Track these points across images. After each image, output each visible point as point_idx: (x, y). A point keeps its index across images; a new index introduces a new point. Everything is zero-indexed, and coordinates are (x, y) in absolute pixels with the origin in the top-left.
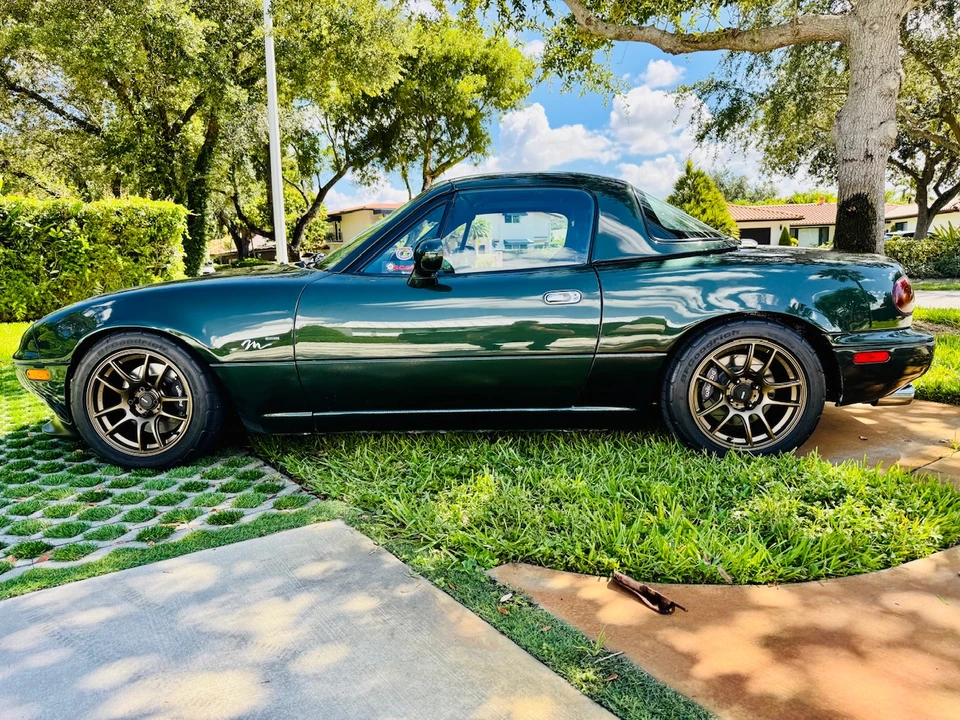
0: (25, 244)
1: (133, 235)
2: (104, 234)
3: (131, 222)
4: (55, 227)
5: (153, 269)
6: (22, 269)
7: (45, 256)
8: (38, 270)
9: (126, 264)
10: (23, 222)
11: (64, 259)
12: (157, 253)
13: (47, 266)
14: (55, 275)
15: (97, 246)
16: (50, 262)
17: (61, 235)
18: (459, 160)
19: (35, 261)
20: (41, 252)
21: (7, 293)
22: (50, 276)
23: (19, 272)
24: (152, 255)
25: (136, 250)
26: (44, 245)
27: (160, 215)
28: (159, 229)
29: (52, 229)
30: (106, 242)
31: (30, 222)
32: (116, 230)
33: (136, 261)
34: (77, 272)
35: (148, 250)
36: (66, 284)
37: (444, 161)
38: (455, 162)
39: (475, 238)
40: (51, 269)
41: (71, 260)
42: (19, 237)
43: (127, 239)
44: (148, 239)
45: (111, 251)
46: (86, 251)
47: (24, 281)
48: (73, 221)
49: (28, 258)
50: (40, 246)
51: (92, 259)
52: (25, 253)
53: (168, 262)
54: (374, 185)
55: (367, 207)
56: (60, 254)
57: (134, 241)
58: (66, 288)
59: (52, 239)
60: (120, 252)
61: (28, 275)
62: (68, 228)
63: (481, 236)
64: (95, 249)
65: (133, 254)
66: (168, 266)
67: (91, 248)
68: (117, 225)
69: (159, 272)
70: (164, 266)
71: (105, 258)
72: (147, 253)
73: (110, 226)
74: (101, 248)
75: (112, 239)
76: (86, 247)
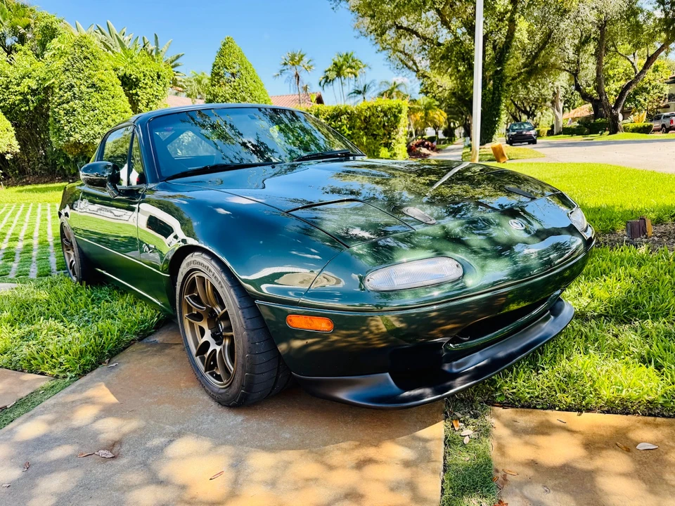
1: (374, 123)
2: (358, 123)
3: (373, 114)
4: (334, 121)
9: (368, 141)
12: (387, 133)
15: (355, 131)
17: (337, 125)
24: (384, 135)
25: (375, 133)
27: (389, 109)
28: (389, 119)
30: (360, 128)
31: (325, 119)
32: (366, 120)
33: (375, 139)
35: (381, 132)
43: (371, 126)
44: (382, 125)
45: (361, 134)
46: (349, 135)
48: (343, 117)
51: (352, 138)
53: (394, 139)
57: (374, 127)
60: (366, 134)
62: (341, 121)
64: (353, 133)
65: (373, 135)
66: (394, 141)
67: (350, 133)
68: (366, 117)
69: (387, 145)
70: (390, 141)
71: (358, 137)
72: (381, 134)
73: (362, 118)
74: (356, 133)
75: (363, 126)
76: (348, 132)
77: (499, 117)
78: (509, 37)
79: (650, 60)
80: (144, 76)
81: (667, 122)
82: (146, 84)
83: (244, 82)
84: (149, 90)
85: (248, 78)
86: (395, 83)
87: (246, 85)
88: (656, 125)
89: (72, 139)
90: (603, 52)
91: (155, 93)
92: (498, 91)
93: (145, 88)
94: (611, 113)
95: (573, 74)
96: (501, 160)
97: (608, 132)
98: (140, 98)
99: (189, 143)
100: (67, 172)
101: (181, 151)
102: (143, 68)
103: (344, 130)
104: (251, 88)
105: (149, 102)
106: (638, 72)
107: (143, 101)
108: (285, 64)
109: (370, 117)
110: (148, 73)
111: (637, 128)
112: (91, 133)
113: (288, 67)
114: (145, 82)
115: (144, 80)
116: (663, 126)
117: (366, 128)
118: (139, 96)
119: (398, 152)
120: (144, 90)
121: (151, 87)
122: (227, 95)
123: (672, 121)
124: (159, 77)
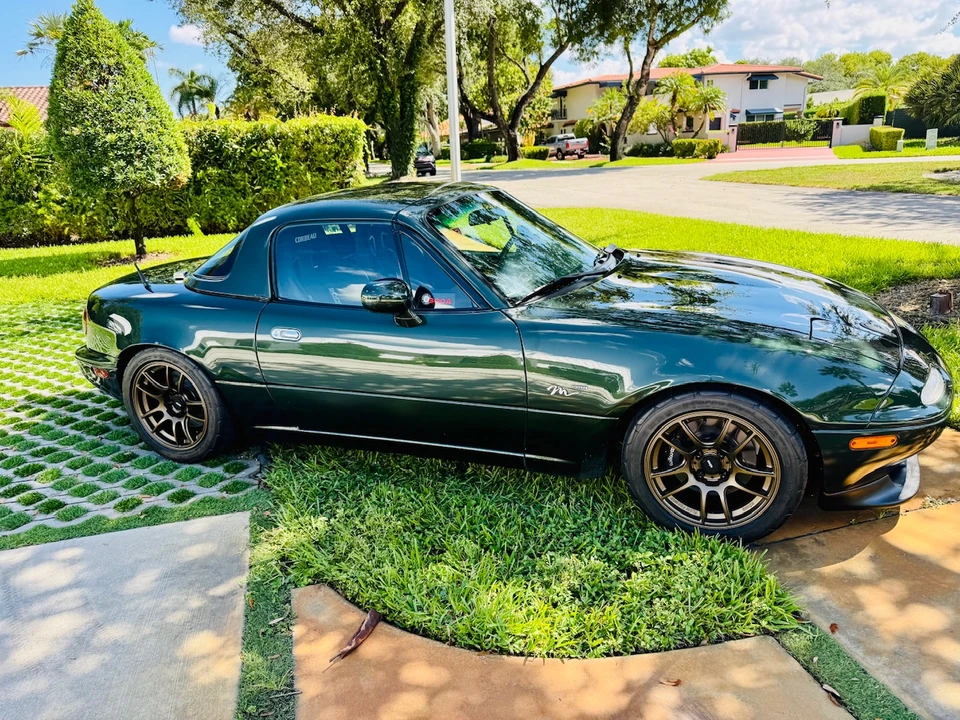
0: (234, 163)
1: (320, 152)
2: (295, 151)
3: (318, 139)
4: (256, 148)
5: (338, 183)
6: (232, 185)
7: (250, 173)
8: (245, 186)
9: (314, 179)
10: (232, 145)
11: (265, 175)
12: (340, 168)
13: (252, 184)
14: (258, 191)
15: (291, 163)
16: (254, 178)
17: (261, 154)
18: (687, 27)
19: (242, 179)
20: (246, 170)
21: (222, 207)
22: (254, 192)
23: (230, 189)
24: (337, 170)
25: (322, 166)
26: (248, 163)
27: (343, 132)
28: (342, 146)
29: (254, 150)
30: (298, 159)
31: (237, 143)
32: (306, 147)
33: (323, 176)
34: (275, 188)
35: (332, 165)
36: (266, 198)
37: (670, 30)
38: (682, 30)
39: (706, 111)
40: (254, 185)
41: (271, 177)
42: (229, 157)
43: (315, 156)
44: (333, 155)
45: (302, 168)
46: (281, 168)
47: (235, 197)
48: (270, 142)
49: (237, 176)
50: (245, 165)
51: (287, 175)
52: (234, 172)
53: (351, 176)
54: (594, 60)
55: (593, 80)
56: (261, 171)
57: (321, 157)
58: (267, 202)
59: (254, 159)
60: (309, 168)
61: (237, 191)
62: (266, 147)
63: (714, 109)
64: (288, 168)
65: (320, 170)
66: (351, 179)
67: (284, 166)
68: (306, 143)
69: (343, 186)
70: (347, 181)
71: (297, 174)
72: (332, 169)
73: (301, 144)
74: (293, 165)
75: (303, 156)
76: (280, 165)
79: (544, 69)
81: (562, 146)
88: (552, 149)
94: (509, 135)
97: (506, 158)
103: (275, 161)
106: (532, 81)
108: (39, 35)
109: (312, 142)
111: (533, 152)
113: (44, 40)
116: (559, 150)
117: (307, 159)
123: (567, 145)
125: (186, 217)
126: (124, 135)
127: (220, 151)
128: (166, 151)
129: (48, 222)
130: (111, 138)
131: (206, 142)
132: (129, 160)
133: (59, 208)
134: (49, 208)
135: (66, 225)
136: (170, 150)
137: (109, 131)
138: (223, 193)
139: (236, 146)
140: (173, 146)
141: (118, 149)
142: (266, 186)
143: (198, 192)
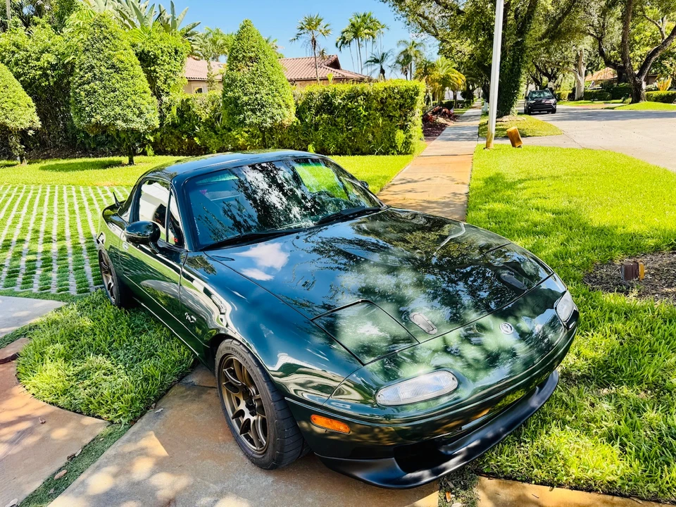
0: (338, 112)
1: (390, 105)
2: (375, 104)
3: (390, 96)
4: (351, 102)
5: (400, 125)
6: (336, 126)
7: (346, 118)
8: (343, 126)
9: (384, 123)
10: (338, 100)
11: (355, 120)
12: (403, 115)
14: (351, 129)
15: (371, 112)
16: (348, 122)
17: (354, 106)
19: (341, 122)
20: (344, 116)
21: (329, 138)
22: (348, 130)
23: (334, 128)
24: (401, 116)
25: (391, 114)
26: (346, 112)
27: (406, 91)
28: (406, 101)
30: (376, 109)
31: (341, 99)
32: (383, 102)
33: (391, 120)
34: (360, 128)
35: (397, 113)
36: (355, 134)
40: (349, 126)
41: (358, 121)
42: (336, 108)
43: (387, 107)
44: (398, 106)
45: (377, 115)
46: (365, 116)
47: (336, 133)
48: (360, 98)
49: (339, 120)
50: (344, 113)
51: (368, 120)
52: (338, 117)
53: (410, 121)
56: (353, 117)
57: (390, 108)
58: (354, 137)
59: (349, 109)
60: (382, 115)
61: (338, 129)
62: (357, 102)
64: (369, 114)
65: (389, 116)
66: (409, 123)
67: (366, 114)
68: (382, 99)
69: (403, 127)
70: (406, 124)
71: (374, 119)
72: (397, 115)
73: (379, 99)
74: (372, 114)
75: (379, 107)
76: (364, 113)
77: (518, 89)
78: (532, 6)
80: (162, 52)
82: (164, 61)
83: (262, 67)
84: (167, 66)
85: (266, 63)
86: (413, 43)
87: (263, 70)
89: (93, 120)
90: (630, 17)
91: (173, 69)
92: (518, 62)
93: (163, 65)
94: (635, 81)
95: (597, 38)
96: (516, 144)
98: (158, 75)
99: (207, 120)
100: (87, 146)
101: (199, 126)
102: (161, 44)
103: (360, 111)
104: (270, 73)
105: (167, 78)
106: (666, 37)
107: (162, 78)
108: (302, 28)
109: (386, 98)
110: (165, 49)
111: (660, 96)
112: (112, 113)
113: (305, 31)
114: (163, 59)
115: (162, 56)
117: (382, 109)
118: (157, 73)
119: (413, 134)
120: (162, 67)
121: (169, 64)
122: (245, 80)
124: (176, 52)
125: (309, 144)
126: (253, 97)
127: (331, 104)
128: (276, 106)
129: (240, 142)
130: (245, 99)
131: (324, 98)
132: (254, 111)
133: (246, 135)
134: (242, 135)
135: (249, 145)
136: (279, 105)
137: (246, 95)
138: (330, 130)
139: (340, 101)
140: (282, 103)
141: (249, 105)
142: (355, 126)
143: (316, 129)
